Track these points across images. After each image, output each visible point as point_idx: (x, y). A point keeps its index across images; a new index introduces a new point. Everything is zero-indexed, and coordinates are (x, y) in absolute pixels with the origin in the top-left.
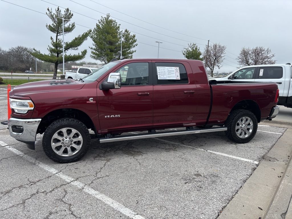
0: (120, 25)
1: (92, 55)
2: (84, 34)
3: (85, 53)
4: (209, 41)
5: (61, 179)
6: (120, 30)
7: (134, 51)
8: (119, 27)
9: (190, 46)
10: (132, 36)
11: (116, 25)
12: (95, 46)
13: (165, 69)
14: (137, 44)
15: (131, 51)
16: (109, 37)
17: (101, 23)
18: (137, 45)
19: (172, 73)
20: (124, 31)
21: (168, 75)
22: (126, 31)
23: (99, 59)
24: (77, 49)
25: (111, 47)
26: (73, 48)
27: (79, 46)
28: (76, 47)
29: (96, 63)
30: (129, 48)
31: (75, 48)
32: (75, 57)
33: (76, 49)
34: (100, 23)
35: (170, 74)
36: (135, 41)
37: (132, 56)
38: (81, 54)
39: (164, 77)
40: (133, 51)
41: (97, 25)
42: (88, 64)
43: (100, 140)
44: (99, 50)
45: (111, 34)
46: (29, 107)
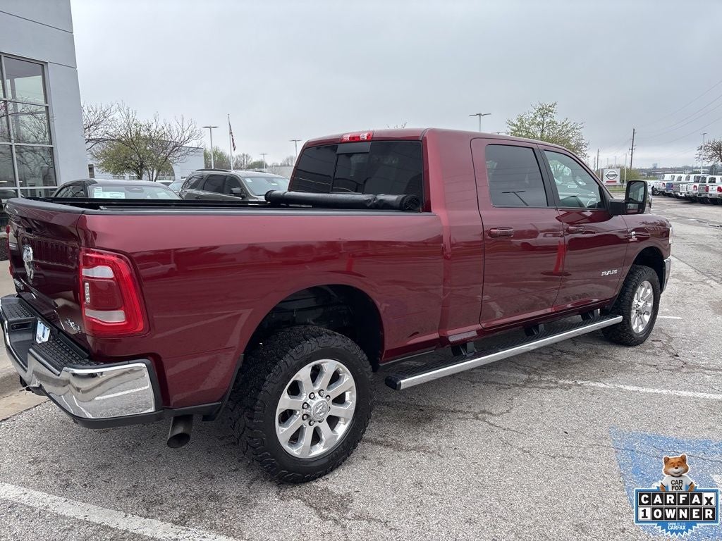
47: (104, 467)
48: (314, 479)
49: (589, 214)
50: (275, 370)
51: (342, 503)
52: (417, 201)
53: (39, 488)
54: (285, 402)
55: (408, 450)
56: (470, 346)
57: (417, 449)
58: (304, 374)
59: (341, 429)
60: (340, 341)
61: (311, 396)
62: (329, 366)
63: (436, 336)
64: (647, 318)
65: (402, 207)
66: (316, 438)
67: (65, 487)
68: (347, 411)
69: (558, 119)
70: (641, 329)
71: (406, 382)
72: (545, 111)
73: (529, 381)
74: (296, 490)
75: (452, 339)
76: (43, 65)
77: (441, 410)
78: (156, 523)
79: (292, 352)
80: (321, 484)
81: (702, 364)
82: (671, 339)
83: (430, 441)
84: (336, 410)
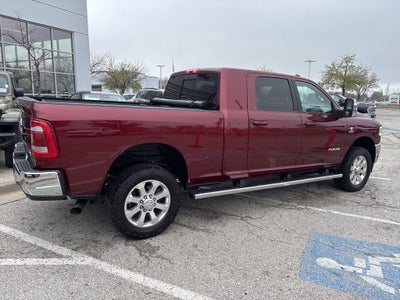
47: (52, 224)
48: (145, 238)
49: (326, 117)
50: (125, 182)
51: (153, 250)
52: (211, 104)
53: (21, 230)
54: (130, 198)
55: (198, 230)
56: (242, 182)
57: (203, 230)
58: (141, 186)
59: (162, 216)
60: (161, 172)
61: (145, 197)
62: (156, 184)
63: (219, 174)
64: (362, 177)
65: (203, 107)
66: (148, 218)
67: (32, 231)
68: (165, 207)
69: (356, 64)
70: (358, 183)
71: (198, 196)
72: (348, 60)
73: (281, 205)
74: (134, 242)
75: (232, 177)
76: (71, 33)
77: (225, 214)
78: (65, 249)
79: (134, 175)
80: (148, 241)
81: (387, 204)
82: (377, 190)
83: (212, 228)
84: (159, 206)
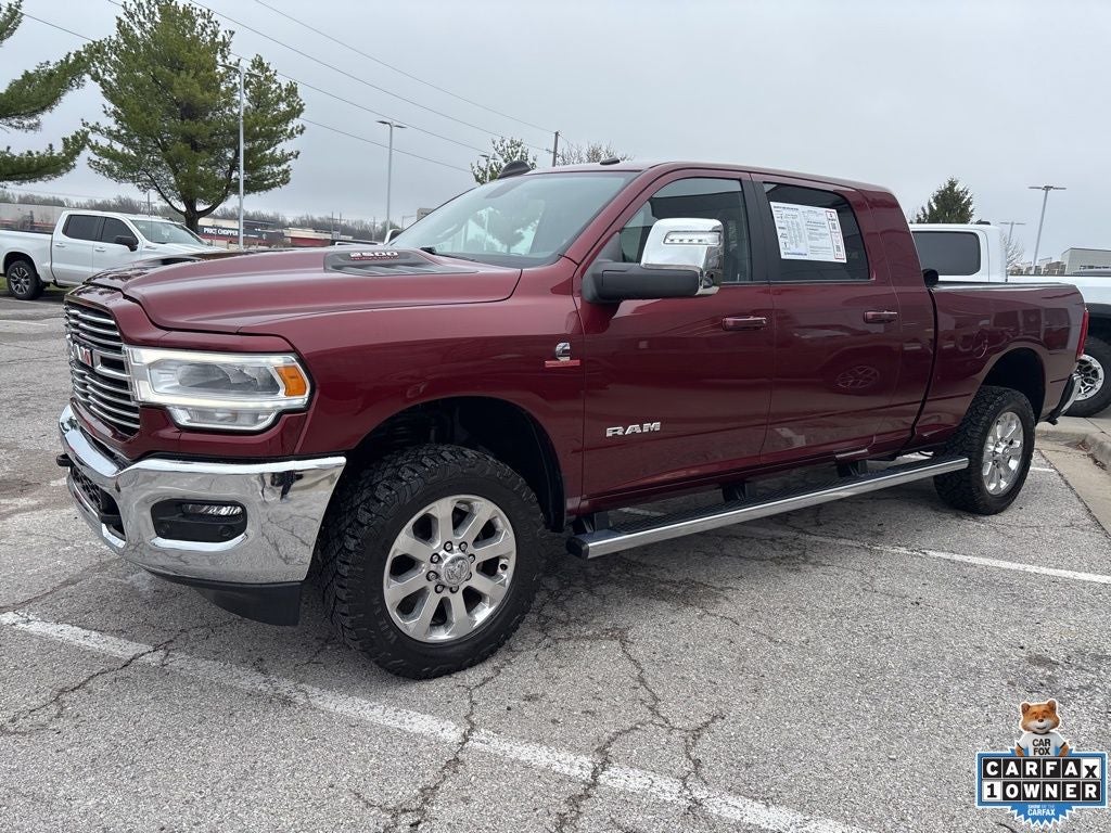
0: (232, 33)
1: (96, 158)
2: (68, 56)
3: (76, 144)
4: (557, 134)
5: (527, 766)
6: (232, 59)
7: (291, 154)
8: (225, 44)
9: (501, 149)
10: (284, 87)
11: (215, 34)
12: (113, 119)
13: (794, 213)
14: (304, 128)
15: (278, 153)
16: (185, 86)
17: (136, 19)
18: (301, 132)
19: (821, 234)
20: (246, 65)
21: (810, 243)
22: (259, 64)
23: (133, 180)
24: (37, 125)
25: (190, 127)
26: (14, 122)
27: (47, 113)
28: (32, 114)
29: (62, 198)
30: (273, 138)
31: (26, 122)
32: (30, 162)
33: (31, 127)
34: (131, 16)
35: (817, 239)
36: (295, 112)
37: (286, 172)
38: (58, 149)
39: (797, 251)
40: (286, 152)
41: (119, 26)
42: (20, 203)
43: (590, 545)
44: (132, 137)
45: (192, 72)
46: (281, 393)
